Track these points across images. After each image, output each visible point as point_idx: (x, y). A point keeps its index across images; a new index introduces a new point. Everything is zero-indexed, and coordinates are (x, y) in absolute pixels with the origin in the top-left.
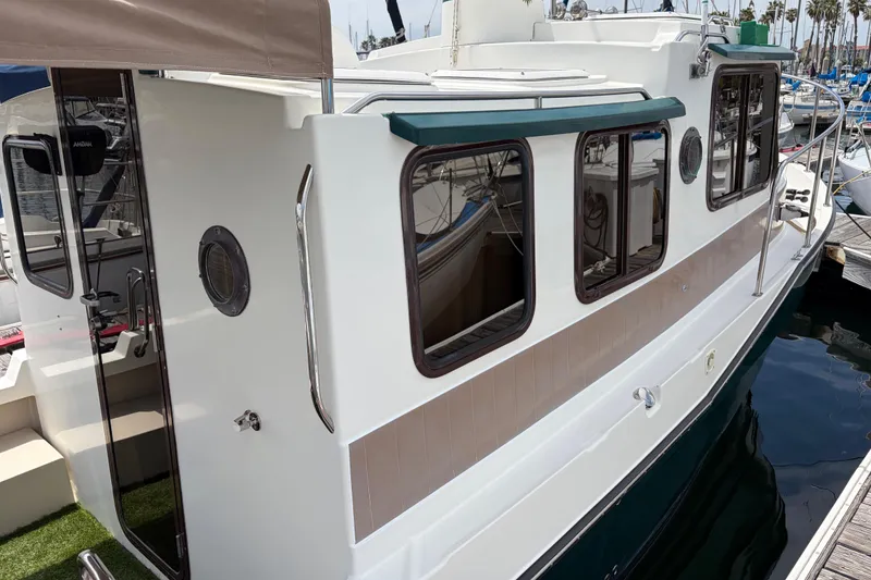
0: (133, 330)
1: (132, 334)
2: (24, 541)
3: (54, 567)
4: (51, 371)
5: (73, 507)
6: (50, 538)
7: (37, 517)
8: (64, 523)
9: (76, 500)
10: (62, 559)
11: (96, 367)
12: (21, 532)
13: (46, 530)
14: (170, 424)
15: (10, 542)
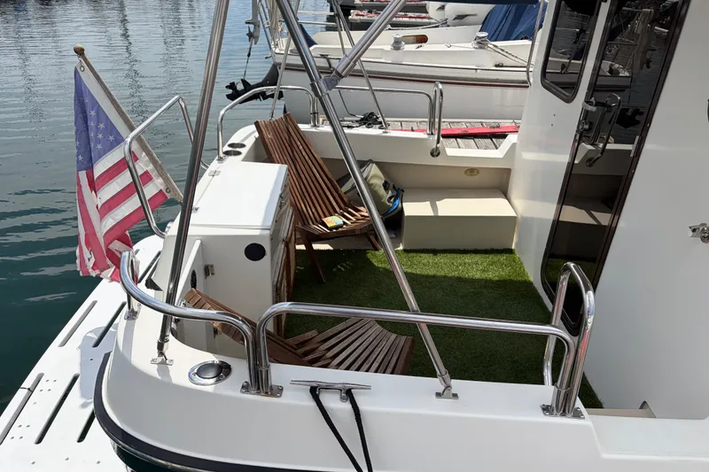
0: (592, 145)
1: (590, 147)
2: (477, 258)
3: (491, 281)
4: (529, 156)
5: (510, 251)
6: (493, 263)
7: (488, 247)
8: (503, 258)
9: (513, 247)
10: (497, 278)
11: (569, 163)
12: (476, 252)
13: (491, 257)
14: (614, 225)
15: (468, 255)
